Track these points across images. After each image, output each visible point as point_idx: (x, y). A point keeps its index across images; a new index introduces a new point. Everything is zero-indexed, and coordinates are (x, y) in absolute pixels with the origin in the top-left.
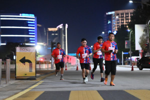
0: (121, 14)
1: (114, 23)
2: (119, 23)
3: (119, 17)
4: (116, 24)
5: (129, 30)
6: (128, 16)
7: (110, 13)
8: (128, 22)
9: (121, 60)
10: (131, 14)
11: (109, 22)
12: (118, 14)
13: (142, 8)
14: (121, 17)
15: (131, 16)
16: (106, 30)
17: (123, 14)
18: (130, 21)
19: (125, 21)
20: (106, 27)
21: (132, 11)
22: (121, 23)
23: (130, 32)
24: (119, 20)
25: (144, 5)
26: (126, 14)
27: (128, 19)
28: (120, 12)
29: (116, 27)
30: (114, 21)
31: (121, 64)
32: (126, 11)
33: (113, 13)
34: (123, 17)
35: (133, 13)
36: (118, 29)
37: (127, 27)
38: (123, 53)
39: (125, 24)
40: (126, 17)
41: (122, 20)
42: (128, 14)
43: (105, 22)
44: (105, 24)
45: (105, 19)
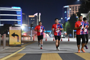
0: (73, 7)
1: (69, 12)
2: (71, 13)
3: (71, 9)
4: (70, 13)
5: (77, 17)
6: (77, 9)
7: (66, 7)
8: (77, 12)
9: (72, 35)
10: (78, 7)
11: (65, 12)
12: (71, 7)
13: (85, 3)
14: (73, 9)
15: (78, 9)
16: (63, 17)
17: (74, 7)
18: (78, 11)
19: (75, 12)
20: (63, 15)
21: (79, 5)
22: (73, 12)
23: (78, 18)
24: (71, 11)
25: (86, 2)
26: (75, 7)
27: (77, 10)
28: (72, 6)
29: (70, 15)
30: (68, 11)
31: (73, 37)
32: (76, 5)
33: (68, 6)
34: (74, 9)
35: (80, 7)
36: (71, 16)
37: (76, 15)
38: (74, 31)
39: (75, 13)
40: (76, 9)
41: (73, 11)
42: (77, 7)
43: (63, 12)
44: (63, 13)
45: (63, 10)
